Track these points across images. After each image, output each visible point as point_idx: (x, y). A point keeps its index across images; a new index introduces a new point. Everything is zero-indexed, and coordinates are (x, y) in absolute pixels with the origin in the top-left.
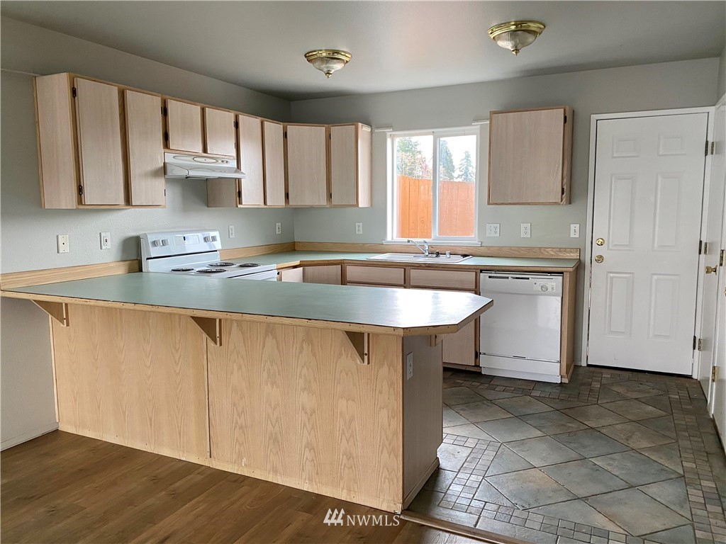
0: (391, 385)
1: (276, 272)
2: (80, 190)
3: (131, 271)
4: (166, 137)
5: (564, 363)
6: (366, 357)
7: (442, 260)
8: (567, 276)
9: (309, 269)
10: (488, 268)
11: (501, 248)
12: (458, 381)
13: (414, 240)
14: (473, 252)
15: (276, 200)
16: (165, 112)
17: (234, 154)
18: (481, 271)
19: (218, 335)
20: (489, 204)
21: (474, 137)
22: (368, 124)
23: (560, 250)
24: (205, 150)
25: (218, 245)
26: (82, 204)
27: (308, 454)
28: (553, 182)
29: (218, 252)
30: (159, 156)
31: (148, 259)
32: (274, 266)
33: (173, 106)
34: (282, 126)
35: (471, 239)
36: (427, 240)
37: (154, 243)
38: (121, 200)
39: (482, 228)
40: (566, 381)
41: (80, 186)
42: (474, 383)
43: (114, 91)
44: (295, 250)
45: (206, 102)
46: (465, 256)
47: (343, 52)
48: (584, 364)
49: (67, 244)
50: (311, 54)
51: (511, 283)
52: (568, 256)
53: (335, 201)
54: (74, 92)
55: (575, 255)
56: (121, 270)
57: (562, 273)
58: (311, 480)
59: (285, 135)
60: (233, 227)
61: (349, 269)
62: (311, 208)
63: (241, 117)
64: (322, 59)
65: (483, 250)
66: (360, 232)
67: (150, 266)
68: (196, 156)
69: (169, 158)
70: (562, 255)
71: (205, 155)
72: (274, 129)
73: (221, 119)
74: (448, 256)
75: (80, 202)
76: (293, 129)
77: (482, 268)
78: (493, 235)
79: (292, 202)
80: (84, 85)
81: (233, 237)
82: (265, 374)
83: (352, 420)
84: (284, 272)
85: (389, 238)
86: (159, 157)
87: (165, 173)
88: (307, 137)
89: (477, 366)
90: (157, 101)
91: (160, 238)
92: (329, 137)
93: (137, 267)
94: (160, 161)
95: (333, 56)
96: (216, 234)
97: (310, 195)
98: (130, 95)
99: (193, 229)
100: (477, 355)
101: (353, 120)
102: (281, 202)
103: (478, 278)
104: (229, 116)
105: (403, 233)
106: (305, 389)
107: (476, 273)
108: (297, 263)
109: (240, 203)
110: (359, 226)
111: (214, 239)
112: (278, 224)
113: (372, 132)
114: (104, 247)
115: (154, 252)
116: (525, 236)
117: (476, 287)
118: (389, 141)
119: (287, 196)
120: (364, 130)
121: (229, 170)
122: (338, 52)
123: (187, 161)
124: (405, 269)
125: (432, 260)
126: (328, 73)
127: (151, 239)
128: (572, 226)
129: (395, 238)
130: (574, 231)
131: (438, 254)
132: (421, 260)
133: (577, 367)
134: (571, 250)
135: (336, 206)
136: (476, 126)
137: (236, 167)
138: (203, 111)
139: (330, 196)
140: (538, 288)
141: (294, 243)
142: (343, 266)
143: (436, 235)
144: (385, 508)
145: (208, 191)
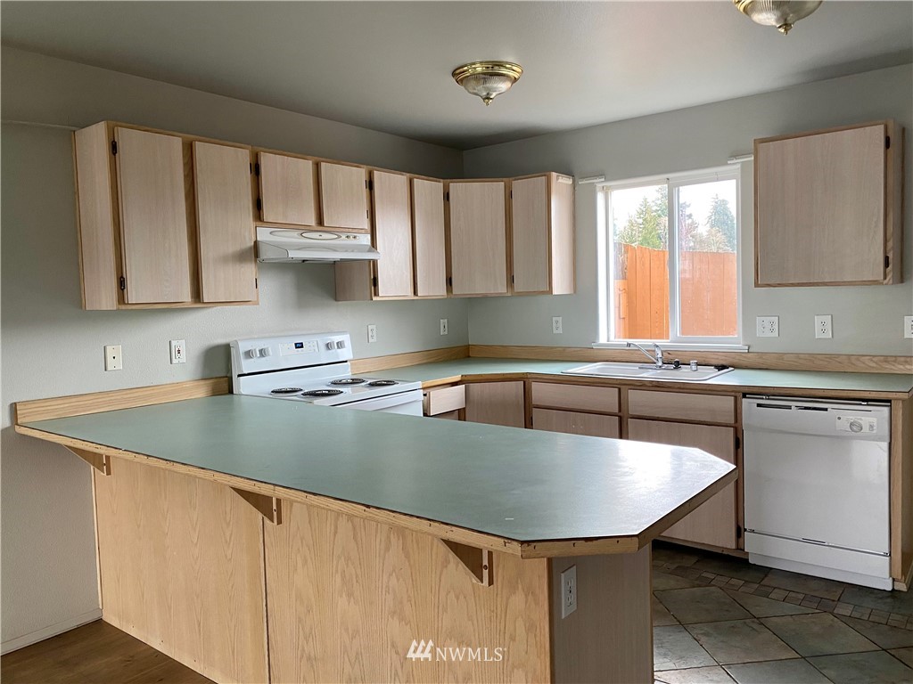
1: (422, 392)
2: (122, 283)
3: (216, 392)
4: (258, 205)
5: (898, 558)
6: (486, 572)
7: (686, 375)
8: (897, 406)
9: (475, 387)
10: (755, 390)
11: (781, 355)
12: (705, 575)
13: (639, 342)
14: (735, 361)
15: (433, 287)
16: (256, 169)
17: (366, 225)
18: (744, 396)
19: (275, 507)
20: (757, 285)
21: (734, 181)
22: (567, 172)
24: (320, 222)
25: (346, 353)
26: (124, 303)
28: (866, 243)
29: (348, 363)
30: (246, 231)
31: (239, 376)
32: (419, 384)
33: (269, 161)
34: (441, 185)
35: (732, 341)
36: (659, 342)
37: (248, 354)
38: (186, 295)
39: (749, 323)
40: (902, 586)
41: (122, 277)
42: (734, 581)
43: (177, 143)
44: (469, 357)
45: (320, 154)
46: (721, 367)
47: (507, 63)
49: (120, 358)
50: (461, 70)
51: (795, 415)
53: (519, 286)
54: (114, 148)
56: (200, 392)
57: (889, 401)
59: (447, 197)
60: (374, 327)
61: (536, 387)
62: (485, 298)
63: (376, 174)
64: (477, 77)
65: (752, 359)
66: (558, 330)
67: (243, 386)
68: (308, 229)
69: (264, 234)
71: (321, 228)
72: (428, 189)
73: (345, 179)
74: (694, 367)
75: (122, 299)
76: (457, 188)
77: (746, 390)
78: (769, 334)
79: (456, 291)
80: (128, 137)
81: (374, 340)
84: (433, 393)
85: (602, 339)
86: (247, 234)
87: (257, 255)
88: (477, 197)
89: (740, 548)
90: (244, 156)
91: (256, 346)
92: (509, 195)
93: (226, 386)
94: (247, 239)
95: (493, 71)
97: (484, 279)
98: (201, 149)
99: (313, 332)
100: (740, 532)
101: (542, 169)
102: (441, 291)
103: (739, 406)
104: (360, 174)
106: (395, 612)
107: (736, 397)
108: (457, 378)
109: (376, 294)
110: (557, 322)
111: (340, 345)
112: (443, 322)
113: (574, 185)
114: (174, 361)
115: (247, 366)
116: (823, 336)
117: (736, 421)
118: (600, 198)
119: (449, 281)
120: (560, 183)
121: (360, 248)
122: (500, 64)
123: (291, 237)
124: (620, 389)
126: (487, 98)
127: (243, 347)
129: (612, 338)
130: (912, 323)
131: (677, 365)
132: (649, 375)
134: (907, 359)
135: (521, 294)
136: (735, 166)
137: (369, 244)
138: (317, 166)
139: (511, 280)
140: (843, 425)
141: (468, 347)
142: (525, 382)
143: (676, 335)
145: (338, 278)
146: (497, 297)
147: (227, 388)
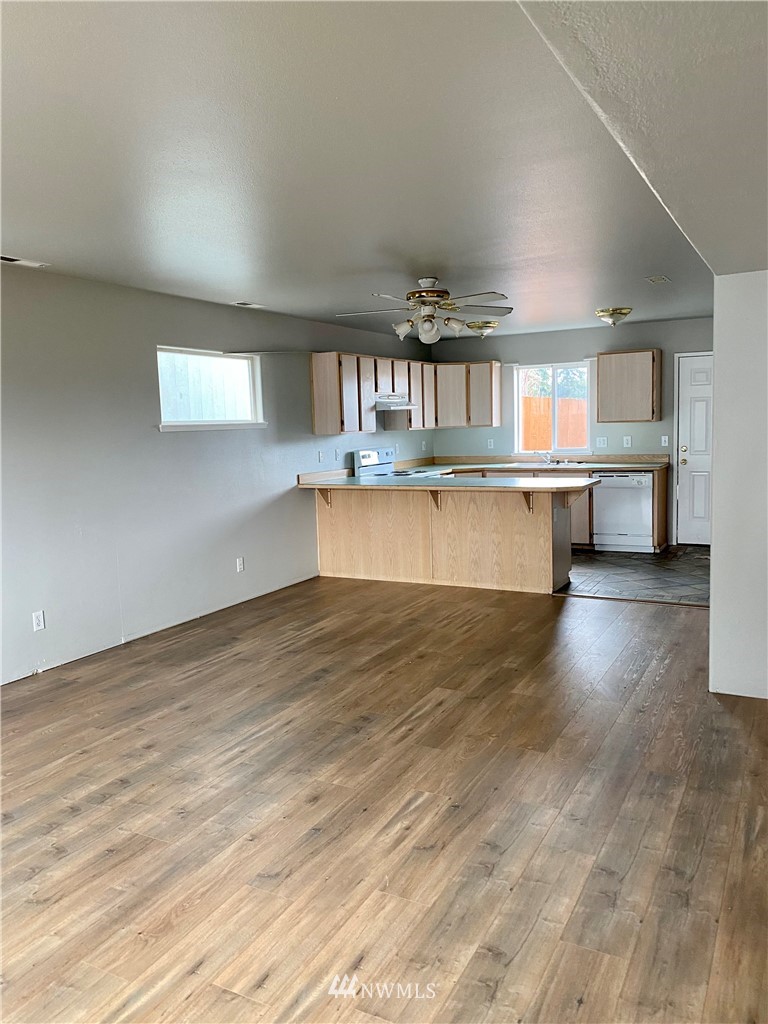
0: (546, 524)
2: (342, 422)
3: (348, 475)
4: (376, 384)
5: (656, 537)
6: (531, 509)
7: (561, 466)
8: (655, 472)
10: (598, 470)
11: (608, 456)
13: (540, 452)
14: (586, 460)
15: (430, 424)
16: (376, 367)
17: (408, 391)
18: (593, 472)
19: (439, 504)
20: (598, 422)
21: (587, 369)
22: (499, 361)
23: (654, 456)
24: (393, 390)
27: (496, 568)
28: (645, 403)
29: (395, 464)
30: (373, 397)
31: (359, 467)
33: (379, 363)
34: (433, 366)
36: (549, 452)
37: (363, 457)
38: (358, 427)
39: (593, 441)
40: (658, 551)
41: (342, 420)
43: (356, 359)
45: (394, 356)
46: (579, 463)
47: (494, 322)
48: (675, 543)
50: (470, 324)
51: (616, 480)
52: (660, 460)
53: (473, 423)
54: (340, 364)
55: (666, 460)
56: (345, 474)
57: (652, 471)
58: (498, 583)
59: (436, 373)
60: (398, 445)
62: (454, 428)
63: (411, 363)
64: (478, 327)
65: (597, 459)
66: (491, 446)
67: (360, 473)
68: (390, 395)
69: (378, 398)
70: (656, 460)
71: (394, 394)
72: (429, 368)
73: (401, 368)
74: (567, 463)
75: (342, 430)
76: (441, 368)
77: (594, 470)
78: (602, 446)
79: (439, 425)
80: (344, 358)
81: (398, 452)
82: (469, 525)
83: (523, 544)
85: (516, 452)
87: (376, 409)
88: (453, 373)
89: (592, 544)
90: (373, 361)
92: (468, 372)
94: (374, 400)
95: (486, 325)
96: (392, 449)
97: (454, 419)
98: (361, 360)
100: (591, 536)
101: (488, 359)
102: (433, 425)
104: (405, 364)
105: (526, 447)
106: (494, 531)
107: (589, 474)
108: (450, 471)
109: (409, 427)
110: (490, 442)
112: (424, 443)
113: (503, 367)
114: (337, 459)
115: (364, 462)
116: (627, 447)
118: (515, 372)
119: (437, 422)
120: (496, 365)
121: (405, 404)
122: (489, 323)
123: (385, 399)
125: (554, 466)
126: (482, 335)
127: (362, 453)
128: (663, 438)
129: (521, 451)
130: (665, 439)
131: (558, 462)
132: (545, 466)
133: (669, 546)
134: (662, 456)
135: (473, 426)
136: (587, 362)
137: (408, 401)
138: (393, 363)
139: (469, 419)
140: (635, 483)
141: (434, 458)
142: (483, 473)
143: (555, 449)
144: (543, 592)
145: (386, 419)
146: (463, 427)
147: (352, 473)
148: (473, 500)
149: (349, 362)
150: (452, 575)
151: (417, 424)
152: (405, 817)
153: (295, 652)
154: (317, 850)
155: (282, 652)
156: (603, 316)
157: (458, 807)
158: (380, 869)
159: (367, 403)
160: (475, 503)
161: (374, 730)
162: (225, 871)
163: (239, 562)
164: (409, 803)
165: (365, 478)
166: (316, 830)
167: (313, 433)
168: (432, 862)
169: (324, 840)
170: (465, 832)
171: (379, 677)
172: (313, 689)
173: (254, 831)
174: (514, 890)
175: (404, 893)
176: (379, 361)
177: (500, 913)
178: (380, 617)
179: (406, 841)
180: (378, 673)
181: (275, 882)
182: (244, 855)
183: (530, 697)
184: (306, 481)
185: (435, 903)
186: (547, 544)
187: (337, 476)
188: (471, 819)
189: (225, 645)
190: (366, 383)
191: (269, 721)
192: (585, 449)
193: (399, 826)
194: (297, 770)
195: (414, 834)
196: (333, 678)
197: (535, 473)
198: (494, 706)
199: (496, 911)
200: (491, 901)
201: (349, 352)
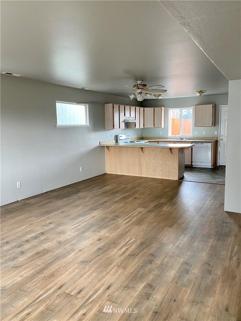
0: (176, 158)
4: (125, 114)
5: (212, 163)
6: (172, 154)
7: (183, 140)
8: (213, 143)
11: (198, 137)
13: (176, 136)
14: (191, 139)
15: (142, 126)
17: (135, 116)
18: (193, 142)
20: (195, 126)
21: (192, 110)
23: (212, 137)
24: (130, 116)
27: (161, 172)
28: (210, 121)
29: (130, 139)
30: (124, 118)
31: (119, 140)
37: (120, 137)
39: (193, 132)
40: (213, 167)
41: (114, 125)
43: (118, 106)
44: (143, 139)
45: (131, 105)
46: (189, 139)
48: (218, 165)
50: (155, 95)
51: (200, 145)
52: (214, 139)
53: (155, 126)
54: (113, 107)
55: (216, 139)
57: (211, 142)
58: (161, 176)
59: (144, 110)
62: (150, 128)
63: (136, 107)
65: (194, 138)
66: (161, 134)
72: (142, 109)
74: (185, 140)
75: (114, 128)
76: (146, 109)
78: (196, 134)
79: (145, 127)
82: (153, 158)
83: (169, 165)
85: (169, 136)
87: (124, 122)
88: (149, 110)
89: (192, 165)
92: (154, 110)
96: (129, 134)
97: (149, 125)
98: (120, 106)
100: (192, 162)
101: (160, 106)
104: (134, 107)
105: (173, 134)
106: (160, 160)
108: (148, 141)
110: (161, 132)
112: (140, 132)
113: (165, 109)
114: (112, 137)
116: (204, 134)
118: (169, 110)
119: (144, 125)
120: (163, 108)
121: (134, 120)
122: (161, 95)
126: (158, 99)
127: (120, 135)
128: (215, 132)
129: (171, 135)
130: (216, 132)
131: (182, 139)
132: (178, 140)
133: (216, 166)
134: (215, 138)
136: (192, 107)
138: (130, 107)
139: (154, 125)
140: (206, 146)
141: (143, 137)
142: (158, 142)
143: (181, 135)
144: (175, 179)
145: (128, 125)
146: (152, 128)
147: (117, 142)
148: (154, 150)
149: (116, 106)
150: (147, 173)
151: (137, 127)
152: (126, 246)
153: (97, 196)
154: (99, 255)
155: (93, 196)
156: (196, 93)
157: (143, 243)
158: (118, 260)
159: (122, 120)
160: (155, 151)
161: (119, 220)
162: (71, 260)
163: (81, 168)
164: (128, 242)
165: (121, 143)
166: (99, 249)
167: (105, 129)
168: (133, 259)
169: (101, 252)
170: (145, 251)
171: (122, 204)
172: (101, 207)
173: (80, 249)
174: (158, 268)
175: (124, 268)
176: (126, 107)
177: (153, 275)
178: (124, 186)
179: (127, 253)
180: (122, 203)
181: (85, 263)
182: (77, 256)
183: (168, 211)
184: (102, 144)
185: (133, 271)
186: (177, 164)
187: (112, 142)
188: (146, 247)
189: (76, 193)
190: (122, 114)
191: (88, 216)
192: (191, 135)
193: (124, 248)
194: (95, 231)
195: (129, 251)
196: (107, 204)
197: (175, 142)
198: (156, 214)
199: (152, 274)
200: (151, 271)
201: (116, 104)
